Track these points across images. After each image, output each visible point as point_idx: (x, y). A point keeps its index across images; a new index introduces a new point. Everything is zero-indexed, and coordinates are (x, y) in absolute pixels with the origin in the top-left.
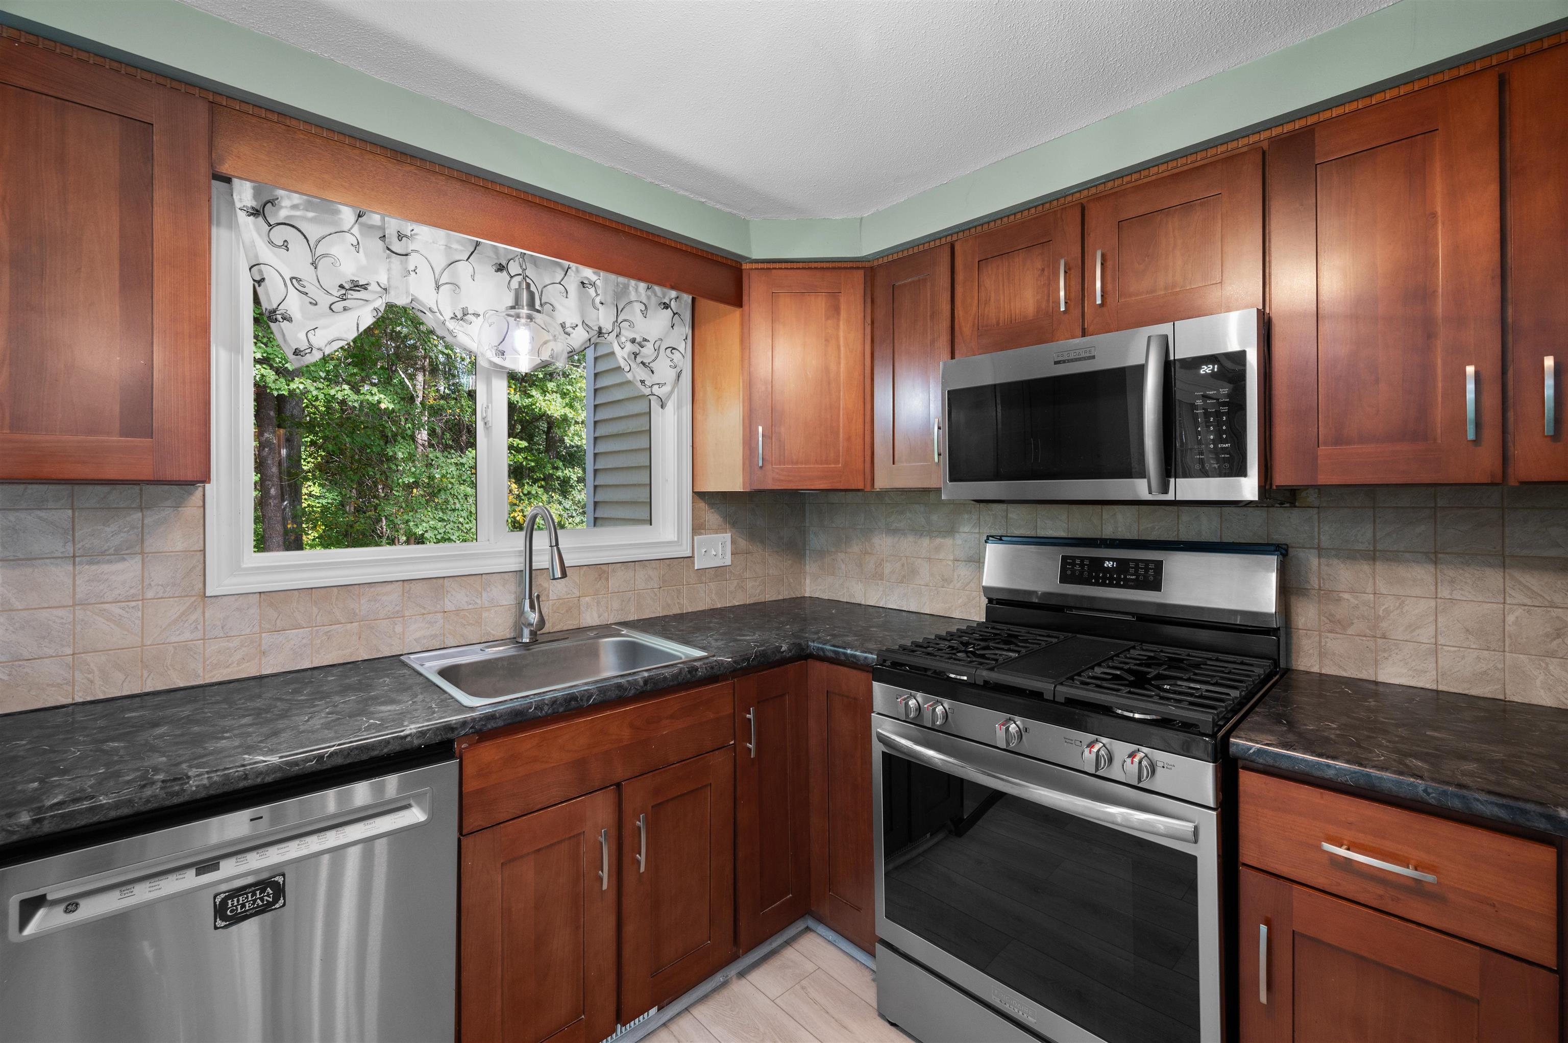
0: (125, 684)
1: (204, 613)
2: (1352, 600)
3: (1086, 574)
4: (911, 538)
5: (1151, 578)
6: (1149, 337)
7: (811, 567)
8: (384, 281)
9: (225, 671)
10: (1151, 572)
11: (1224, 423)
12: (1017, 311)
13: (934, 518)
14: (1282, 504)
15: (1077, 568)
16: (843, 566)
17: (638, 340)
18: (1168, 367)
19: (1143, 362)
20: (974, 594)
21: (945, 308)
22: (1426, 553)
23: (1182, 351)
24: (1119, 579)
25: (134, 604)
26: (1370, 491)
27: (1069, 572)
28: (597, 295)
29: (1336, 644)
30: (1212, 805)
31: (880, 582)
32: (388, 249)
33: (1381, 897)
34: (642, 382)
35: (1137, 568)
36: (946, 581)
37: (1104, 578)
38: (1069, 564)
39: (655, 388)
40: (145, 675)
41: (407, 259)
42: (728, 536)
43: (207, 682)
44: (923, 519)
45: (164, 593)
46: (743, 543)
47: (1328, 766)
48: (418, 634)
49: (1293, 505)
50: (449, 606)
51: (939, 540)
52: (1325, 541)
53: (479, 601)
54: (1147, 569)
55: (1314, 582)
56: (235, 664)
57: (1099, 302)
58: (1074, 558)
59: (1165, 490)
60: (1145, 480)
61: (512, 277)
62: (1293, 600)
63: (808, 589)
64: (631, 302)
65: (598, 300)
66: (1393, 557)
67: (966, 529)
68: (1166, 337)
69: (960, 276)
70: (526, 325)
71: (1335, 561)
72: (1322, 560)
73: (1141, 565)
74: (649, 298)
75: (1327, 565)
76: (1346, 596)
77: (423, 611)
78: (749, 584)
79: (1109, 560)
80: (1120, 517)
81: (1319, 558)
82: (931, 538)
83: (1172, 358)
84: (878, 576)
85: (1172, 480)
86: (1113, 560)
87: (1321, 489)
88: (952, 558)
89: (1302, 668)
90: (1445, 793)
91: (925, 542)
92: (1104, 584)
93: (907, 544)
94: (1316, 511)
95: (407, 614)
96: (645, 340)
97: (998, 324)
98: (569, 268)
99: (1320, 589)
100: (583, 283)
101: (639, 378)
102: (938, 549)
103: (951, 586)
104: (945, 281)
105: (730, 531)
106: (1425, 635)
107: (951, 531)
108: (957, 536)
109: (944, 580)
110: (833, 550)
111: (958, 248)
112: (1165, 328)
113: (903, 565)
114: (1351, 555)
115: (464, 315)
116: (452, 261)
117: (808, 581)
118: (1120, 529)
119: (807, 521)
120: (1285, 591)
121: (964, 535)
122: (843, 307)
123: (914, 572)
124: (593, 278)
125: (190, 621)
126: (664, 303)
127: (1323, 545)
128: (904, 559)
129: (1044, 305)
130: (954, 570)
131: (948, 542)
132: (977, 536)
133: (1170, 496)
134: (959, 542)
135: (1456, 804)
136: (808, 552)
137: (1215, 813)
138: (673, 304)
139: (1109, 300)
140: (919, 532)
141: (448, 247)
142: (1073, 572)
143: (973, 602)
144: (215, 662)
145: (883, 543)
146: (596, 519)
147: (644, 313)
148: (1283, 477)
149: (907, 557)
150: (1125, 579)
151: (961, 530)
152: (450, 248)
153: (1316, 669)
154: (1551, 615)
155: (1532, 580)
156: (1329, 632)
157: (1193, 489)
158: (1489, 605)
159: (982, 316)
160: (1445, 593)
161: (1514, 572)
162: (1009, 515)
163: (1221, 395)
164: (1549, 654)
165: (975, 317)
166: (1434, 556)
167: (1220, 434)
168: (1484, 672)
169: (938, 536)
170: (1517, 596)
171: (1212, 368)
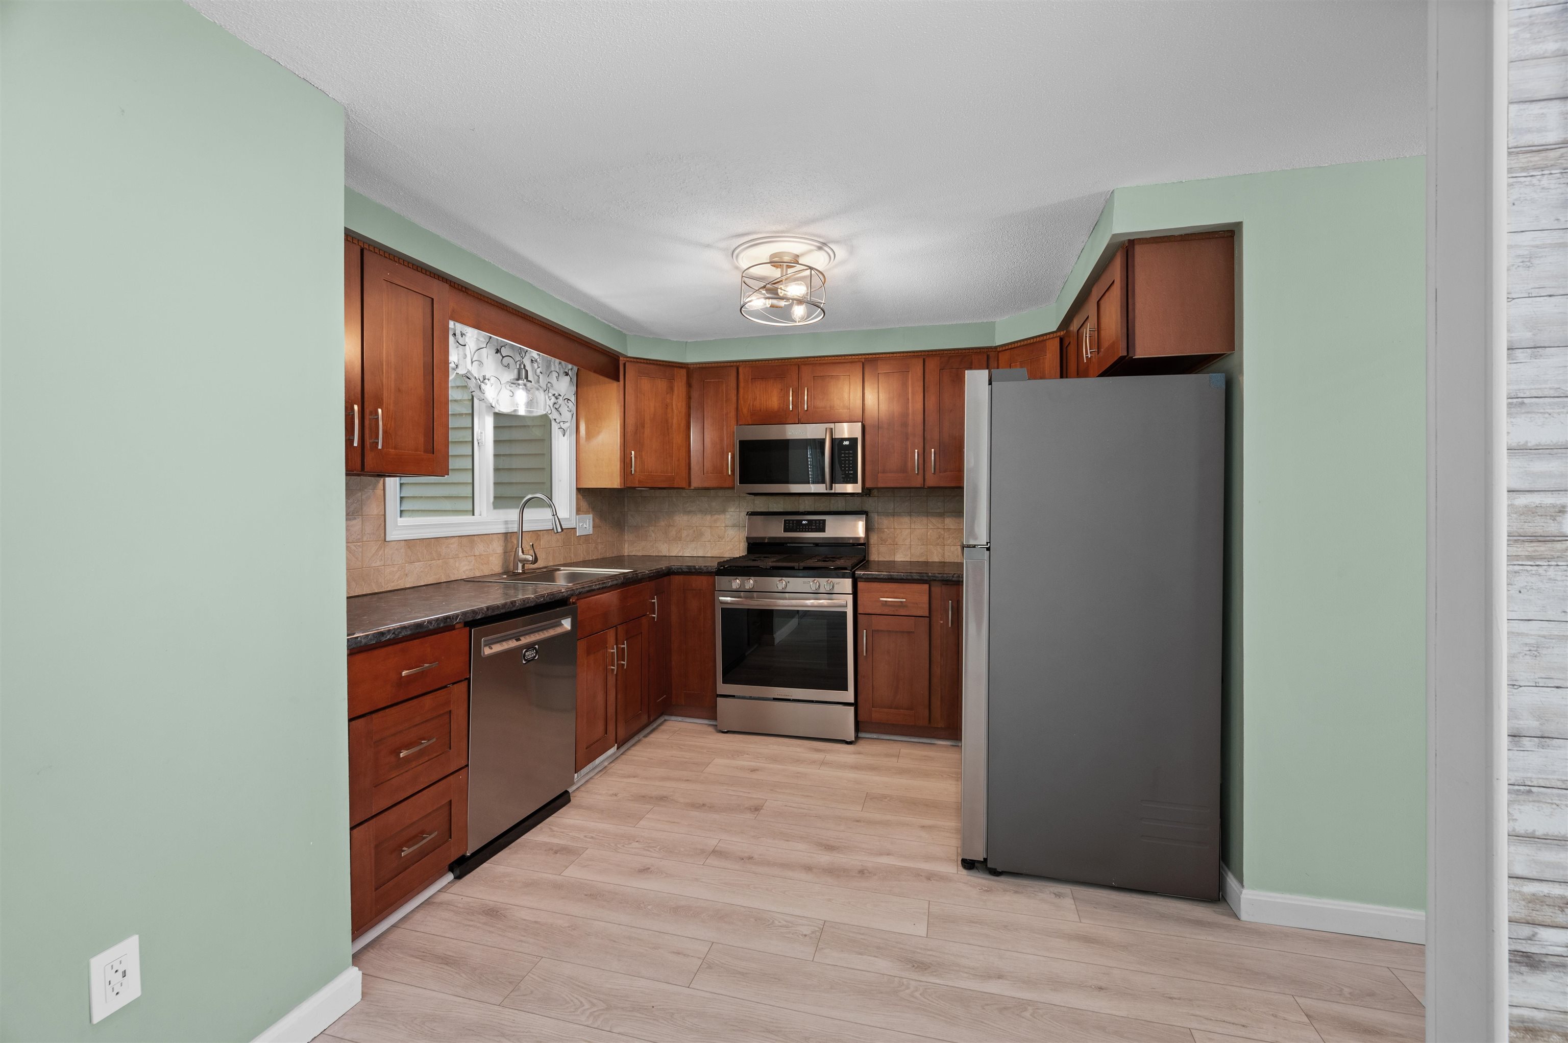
0: (356, 589)
1: (384, 551)
2: (888, 532)
3: (795, 528)
4: (699, 516)
5: (821, 527)
6: (826, 428)
7: (628, 536)
8: (456, 361)
9: (393, 584)
10: (821, 524)
11: (851, 464)
12: (770, 406)
13: (714, 504)
14: (866, 495)
15: (791, 525)
16: (653, 535)
17: (556, 395)
18: (833, 441)
19: (824, 437)
20: (737, 543)
21: (734, 399)
22: (908, 513)
23: (837, 435)
24: (809, 529)
25: (359, 544)
26: (893, 489)
27: (787, 527)
28: (539, 367)
29: (883, 549)
30: (851, 593)
31: (679, 542)
32: (458, 342)
33: (894, 611)
34: (555, 420)
35: (816, 523)
36: (721, 538)
37: (803, 529)
38: (788, 523)
39: (562, 423)
40: (363, 584)
41: (465, 348)
42: (591, 516)
43: (386, 590)
44: (706, 505)
45: (370, 538)
46: (597, 520)
47: (881, 574)
48: (465, 568)
49: (870, 496)
50: (477, 553)
51: (716, 517)
52: (880, 509)
53: (488, 550)
54: (820, 524)
55: (876, 526)
56: (396, 581)
57: (806, 409)
58: (789, 520)
59: (831, 489)
60: (825, 485)
61: (503, 357)
62: (869, 533)
63: (626, 551)
64: (551, 371)
65: (538, 371)
66: (899, 515)
67: (732, 510)
68: (832, 429)
69: (742, 385)
70: (523, 389)
71: (883, 517)
72: (879, 517)
73: (817, 522)
74: (560, 369)
75: (880, 519)
76: (886, 530)
77: (467, 555)
78: (600, 547)
79: (804, 520)
80: (807, 502)
81: (878, 515)
82: (711, 515)
83: (834, 437)
84: (678, 538)
85: (834, 485)
86: (806, 520)
87: (878, 488)
88: (724, 525)
89: (872, 560)
90: (908, 576)
91: (708, 517)
92: (802, 531)
93: (696, 520)
94: (877, 498)
95: (460, 556)
96: (560, 395)
97: (760, 411)
98: (527, 351)
99: (878, 528)
100: (532, 360)
101: (554, 418)
102: (715, 521)
103: (724, 540)
104: (733, 384)
105: (592, 513)
106: (907, 542)
107: (724, 511)
108: (727, 513)
109: (719, 537)
110: (646, 525)
111: (740, 370)
112: (832, 425)
113: (694, 531)
114: (887, 514)
115: (484, 380)
116: (480, 348)
117: (626, 546)
118: (807, 507)
119: (626, 508)
120: (868, 529)
121: (731, 513)
122: (676, 389)
123: (701, 534)
124: (536, 357)
125: (379, 555)
126: (566, 372)
127: (879, 511)
128: (695, 528)
129: (782, 406)
130: (725, 532)
131: (722, 517)
132: (738, 513)
133: (833, 491)
134: (728, 516)
135: (910, 577)
136: (626, 528)
137: (852, 595)
138: (570, 373)
139: (809, 409)
140: (704, 512)
141: (478, 339)
142: (789, 526)
143: (736, 548)
144: (388, 579)
145: (681, 520)
146: (401, 511)
147: (557, 378)
148: (868, 485)
149: (697, 527)
150: (811, 529)
151: (729, 510)
152: (479, 340)
153: (877, 559)
154: (938, 531)
155: (934, 520)
156: (881, 544)
157: (840, 488)
158: (923, 530)
159: (753, 405)
160: (913, 527)
161: (930, 518)
162: (755, 502)
163: (849, 453)
164: (938, 544)
165: (749, 405)
166: (910, 513)
167: (849, 467)
168: (922, 553)
169: (715, 514)
170: (930, 526)
171: (846, 443)
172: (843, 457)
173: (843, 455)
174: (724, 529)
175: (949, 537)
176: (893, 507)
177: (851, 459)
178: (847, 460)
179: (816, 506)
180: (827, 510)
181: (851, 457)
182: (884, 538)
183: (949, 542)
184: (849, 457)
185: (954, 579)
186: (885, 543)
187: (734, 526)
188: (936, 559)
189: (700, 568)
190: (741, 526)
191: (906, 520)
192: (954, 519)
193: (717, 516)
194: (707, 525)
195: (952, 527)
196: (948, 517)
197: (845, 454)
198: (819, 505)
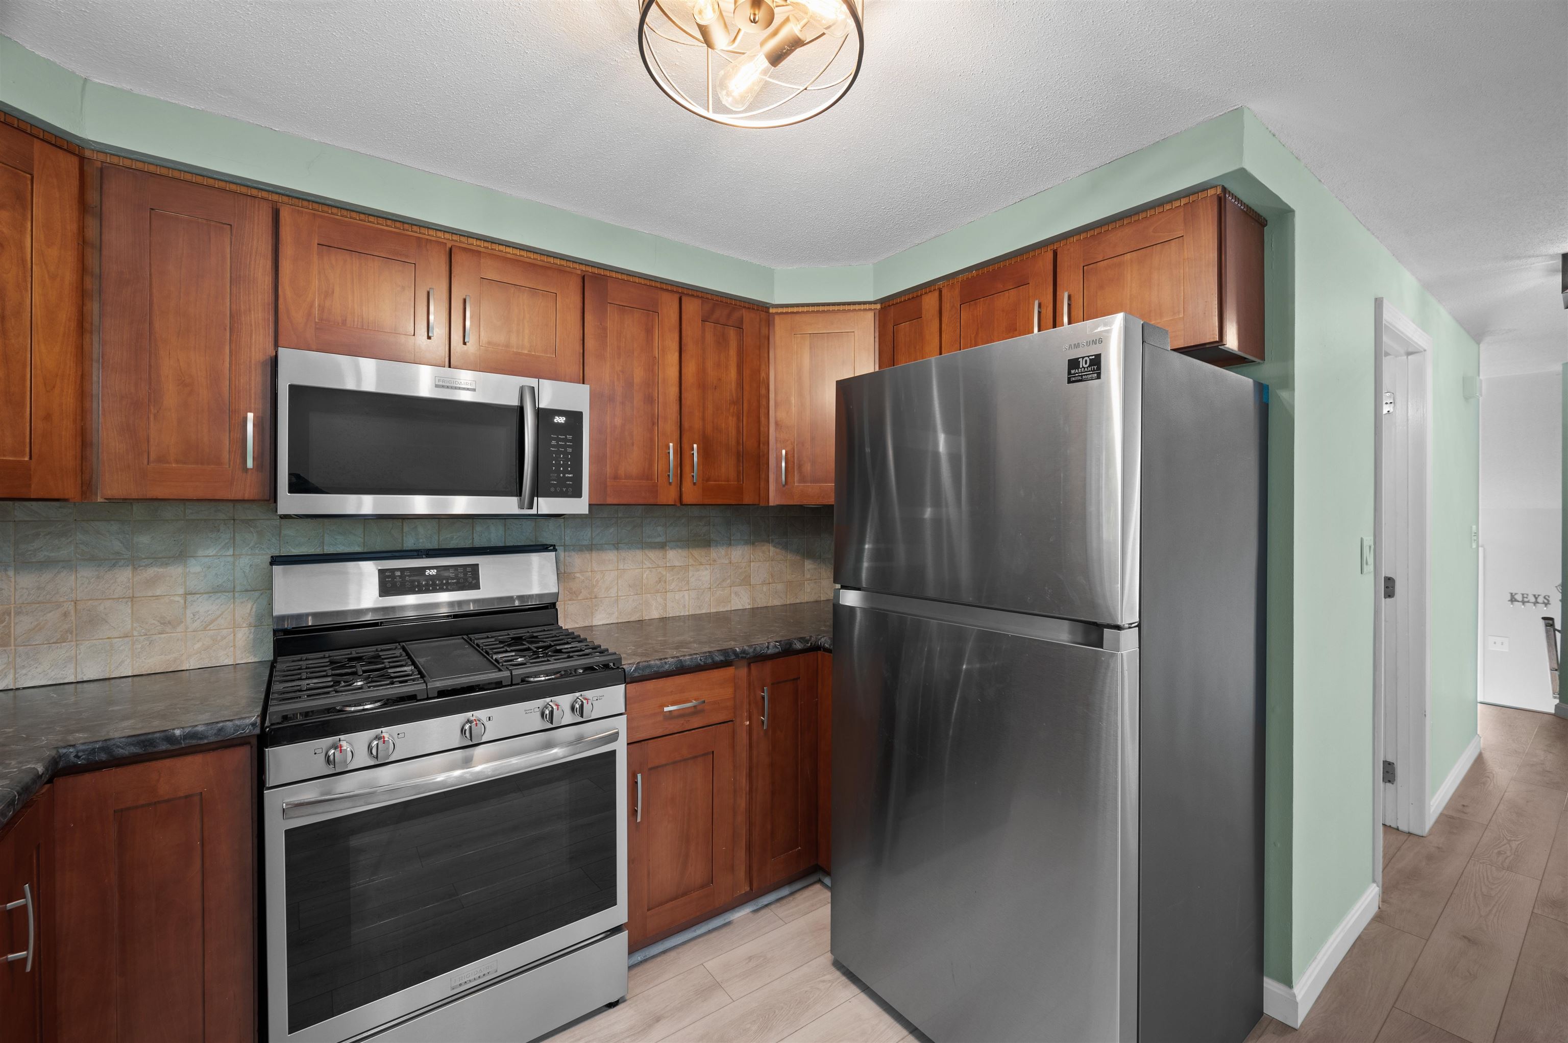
2: (581, 577)
3: (407, 584)
5: (471, 580)
6: (526, 387)
10: (469, 575)
11: (570, 460)
15: (396, 579)
18: (539, 412)
19: (523, 404)
20: (224, 633)
24: (442, 585)
27: (390, 585)
29: (573, 608)
33: (682, 724)
35: (456, 573)
36: (169, 623)
37: (427, 585)
38: (386, 577)
44: (116, 543)
51: (152, 571)
54: (465, 573)
55: (573, 569)
58: (388, 570)
59: (531, 506)
67: (211, 552)
68: (536, 389)
69: (288, 250)
71: (573, 553)
72: (566, 554)
73: (460, 569)
76: (578, 575)
79: (429, 568)
83: (540, 406)
85: (535, 498)
86: (432, 568)
88: (181, 591)
91: (124, 575)
92: (428, 591)
97: (344, 323)
102: (149, 583)
103: (179, 629)
106: (613, 593)
107: (181, 556)
108: (192, 561)
109: (165, 623)
111: (284, 214)
112: (533, 382)
113: (68, 614)
118: (419, 542)
121: (206, 560)
123: (95, 621)
128: (71, 605)
130: (185, 608)
131: (175, 571)
133: (533, 511)
134: (196, 569)
135: (710, 661)
140: (108, 563)
142: (392, 583)
149: (78, 601)
150: (447, 584)
151: (200, 553)
154: (658, 571)
155: (653, 554)
156: (570, 600)
157: (545, 505)
158: (637, 571)
159: (322, 308)
160: (621, 567)
161: (647, 551)
162: (283, 532)
163: (566, 440)
164: (657, 592)
165: (311, 306)
166: (616, 546)
167: (565, 466)
168: (636, 608)
169: (151, 565)
170: (648, 564)
171: (560, 420)
172: (554, 446)
173: (554, 442)
174: (182, 601)
175: (673, 579)
176: (589, 535)
177: (570, 450)
178: (562, 452)
179: (441, 539)
180: (467, 544)
181: (569, 446)
182: (574, 589)
183: (673, 586)
184: (565, 447)
185: (770, 652)
186: (577, 597)
187: (216, 591)
188: (655, 614)
189: (193, 735)
190: (238, 589)
191: (611, 556)
192: (680, 551)
193: (156, 569)
194: (116, 596)
195: (677, 564)
196: (671, 548)
197: (558, 440)
198: (449, 536)
